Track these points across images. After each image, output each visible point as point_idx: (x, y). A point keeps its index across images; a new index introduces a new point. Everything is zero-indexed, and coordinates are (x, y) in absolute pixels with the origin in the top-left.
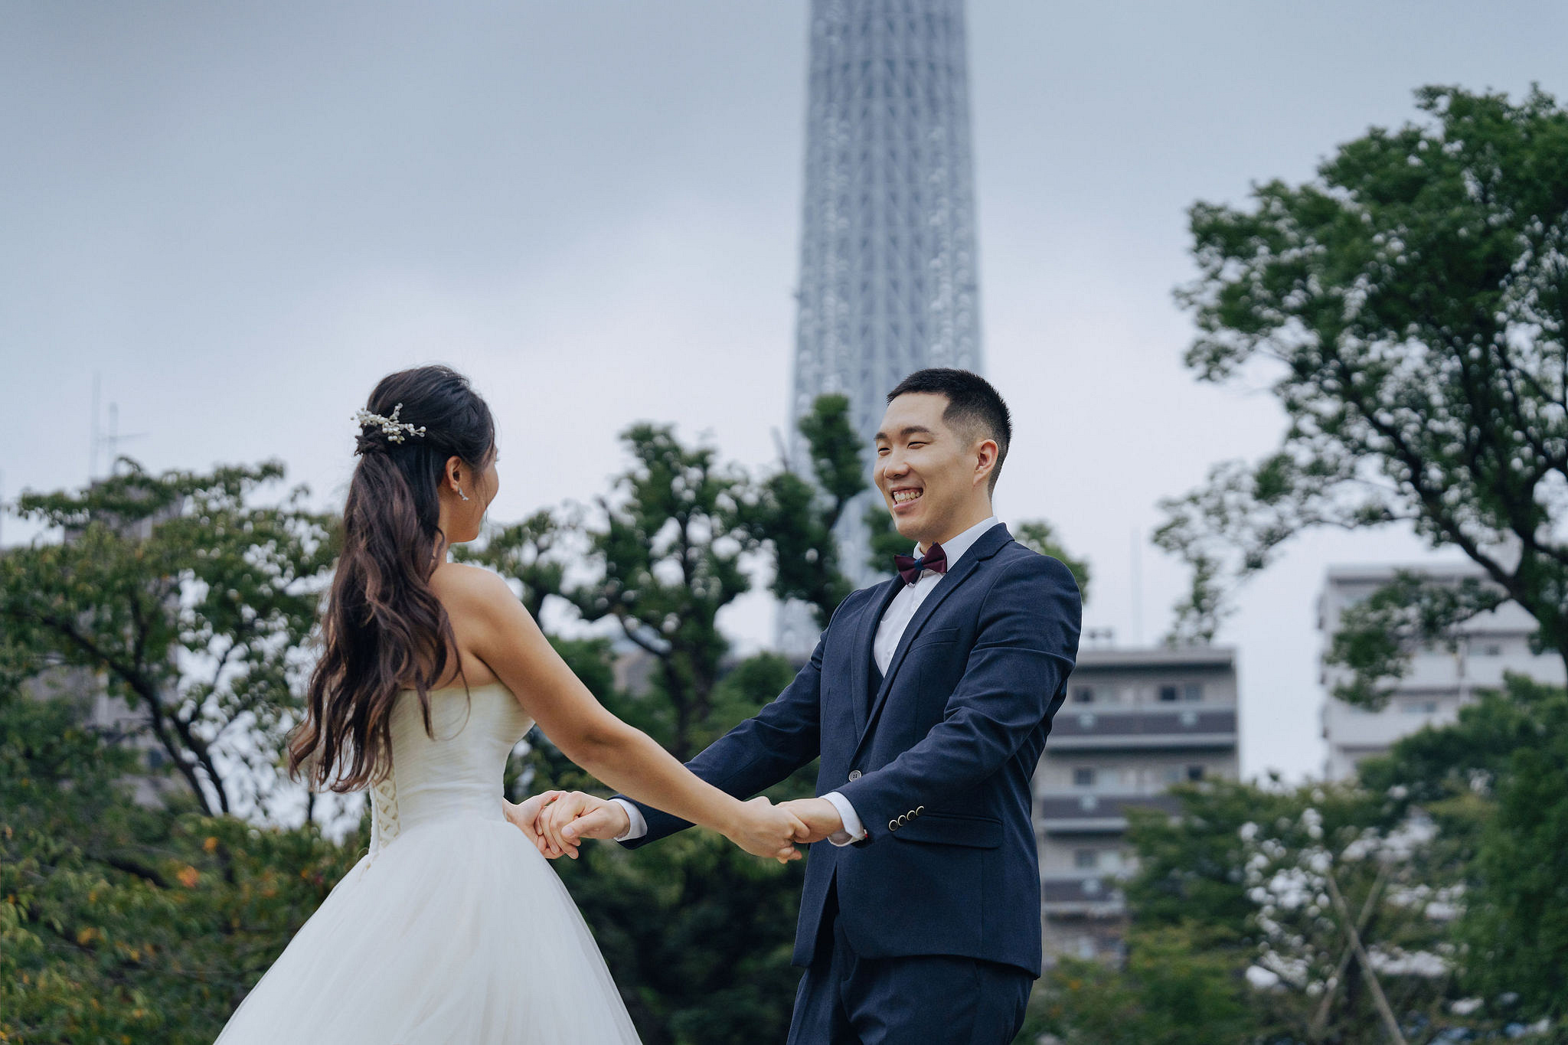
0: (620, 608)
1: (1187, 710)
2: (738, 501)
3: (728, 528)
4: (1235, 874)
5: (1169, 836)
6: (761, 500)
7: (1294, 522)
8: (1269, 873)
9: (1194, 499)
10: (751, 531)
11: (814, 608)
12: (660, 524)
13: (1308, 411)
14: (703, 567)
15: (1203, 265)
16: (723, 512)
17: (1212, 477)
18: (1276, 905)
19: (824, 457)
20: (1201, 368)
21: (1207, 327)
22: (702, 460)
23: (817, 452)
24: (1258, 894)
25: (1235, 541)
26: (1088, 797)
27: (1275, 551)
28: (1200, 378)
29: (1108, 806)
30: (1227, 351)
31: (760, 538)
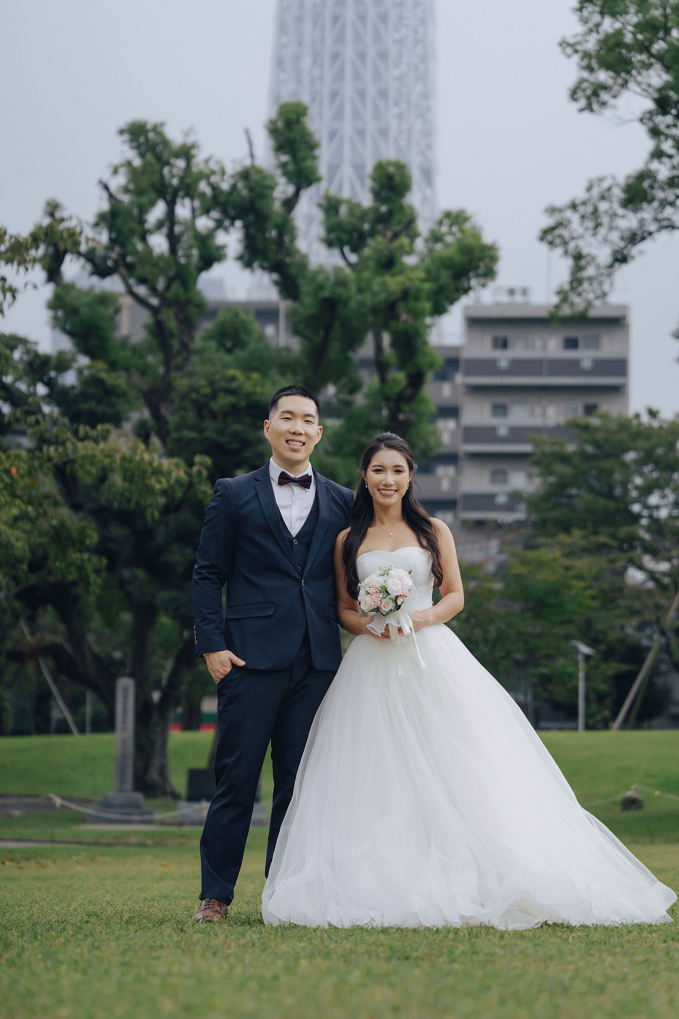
0: (123, 270)
1: (585, 356)
2: (215, 188)
3: (206, 211)
4: (618, 491)
5: (565, 459)
6: (234, 187)
7: (653, 227)
8: (646, 491)
9: (574, 206)
10: (225, 212)
11: (275, 276)
12: (152, 204)
13: (667, 137)
14: (187, 239)
15: (585, 21)
16: (203, 195)
17: (589, 189)
18: (651, 517)
19: (285, 153)
20: (583, 103)
21: (590, 69)
22: (186, 153)
23: (279, 148)
24: (636, 508)
25: (606, 240)
26: (502, 426)
27: (635, 250)
28: (581, 110)
29: (517, 434)
30: (604, 87)
31: (233, 220)
